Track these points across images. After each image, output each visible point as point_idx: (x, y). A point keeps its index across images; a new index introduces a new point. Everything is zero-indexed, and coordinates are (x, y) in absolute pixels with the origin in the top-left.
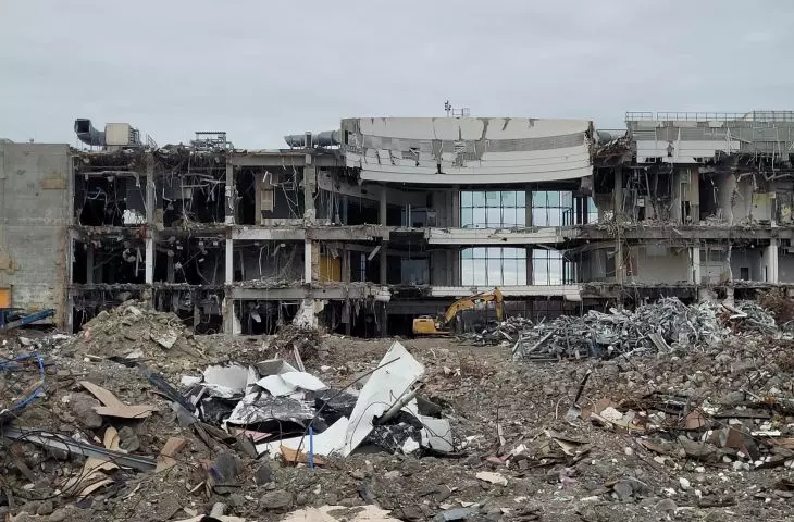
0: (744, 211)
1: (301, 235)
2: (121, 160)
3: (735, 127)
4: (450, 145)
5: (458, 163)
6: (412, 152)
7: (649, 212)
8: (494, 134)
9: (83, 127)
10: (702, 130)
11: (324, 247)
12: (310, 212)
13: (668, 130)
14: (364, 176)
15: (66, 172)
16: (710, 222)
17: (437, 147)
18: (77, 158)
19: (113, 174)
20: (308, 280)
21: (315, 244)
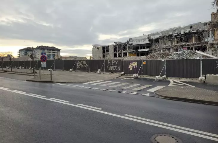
2: (117, 45)
3: (161, 32)
5: (144, 41)
6: (139, 41)
9: (115, 42)
10: (158, 33)
11: (130, 53)
12: (128, 49)
13: (154, 34)
14: (133, 44)
17: (142, 40)
18: (114, 45)
19: (116, 47)
20: (127, 56)
21: (128, 52)
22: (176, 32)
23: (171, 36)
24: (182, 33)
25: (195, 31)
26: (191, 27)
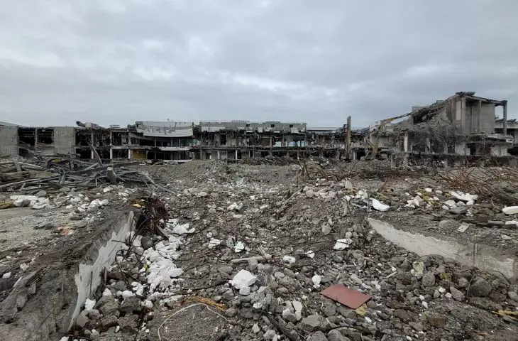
0: (231, 143)
1: (127, 148)
2: (87, 130)
3: (224, 124)
4: (168, 128)
5: (170, 132)
6: (159, 130)
7: (209, 143)
8: (178, 126)
9: (78, 123)
10: (217, 124)
11: (135, 151)
12: (130, 143)
13: (209, 124)
14: (144, 135)
15: (73, 133)
16: (223, 146)
17: (165, 129)
18: (75, 129)
19: (85, 134)
20: (129, 158)
21: (131, 150)
22: (251, 128)
23: (242, 132)
24: (260, 130)
25: (279, 132)
26: (273, 126)
